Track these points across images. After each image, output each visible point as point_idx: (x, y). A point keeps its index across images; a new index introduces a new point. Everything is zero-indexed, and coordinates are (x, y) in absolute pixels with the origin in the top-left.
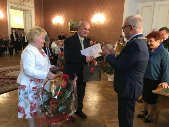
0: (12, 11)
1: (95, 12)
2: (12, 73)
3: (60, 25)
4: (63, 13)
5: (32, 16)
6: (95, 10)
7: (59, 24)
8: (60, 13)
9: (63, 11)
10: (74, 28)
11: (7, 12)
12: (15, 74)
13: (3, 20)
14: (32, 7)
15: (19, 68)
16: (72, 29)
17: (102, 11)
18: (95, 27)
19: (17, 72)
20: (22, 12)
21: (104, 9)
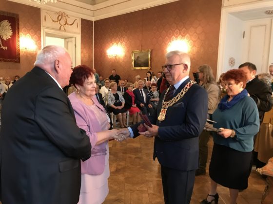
0: (48, 39)
1: (173, 37)
3: (119, 58)
4: (124, 41)
5: (77, 45)
6: (173, 35)
7: (117, 57)
8: (119, 41)
9: (124, 38)
10: (139, 63)
11: (41, 41)
14: (77, 33)
16: (136, 65)
17: (185, 36)
20: (63, 40)
21: (188, 33)
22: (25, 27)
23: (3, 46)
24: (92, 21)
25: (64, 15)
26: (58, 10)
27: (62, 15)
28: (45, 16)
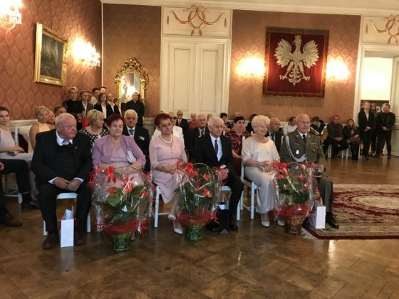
0: (367, 60)
2: (367, 198)
11: (356, 64)
12: (376, 203)
13: (345, 83)
15: (380, 189)
19: (378, 198)
20: (391, 60)
22: (336, 46)
23: (306, 76)
25: (397, 18)
26: (387, 13)
27: (394, 19)
28: (367, 26)
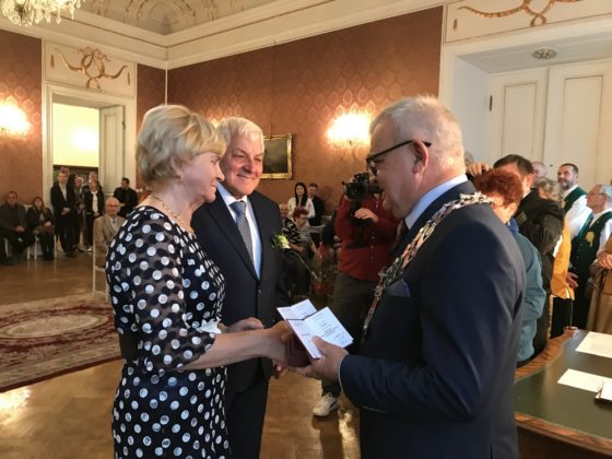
0: (58, 108)
1: (340, 106)
2: (24, 325)
6: (340, 102)
8: (223, 115)
9: (234, 108)
10: (267, 163)
11: (40, 113)
12: (35, 330)
13: (25, 140)
14: (129, 97)
15: (55, 305)
17: (365, 104)
18: (341, 159)
19: (43, 321)
20: (96, 112)
21: (371, 98)
22: (2, 80)
24: (164, 71)
25: (96, 54)
26: (84, 43)
27: (93, 55)
28: (52, 57)
